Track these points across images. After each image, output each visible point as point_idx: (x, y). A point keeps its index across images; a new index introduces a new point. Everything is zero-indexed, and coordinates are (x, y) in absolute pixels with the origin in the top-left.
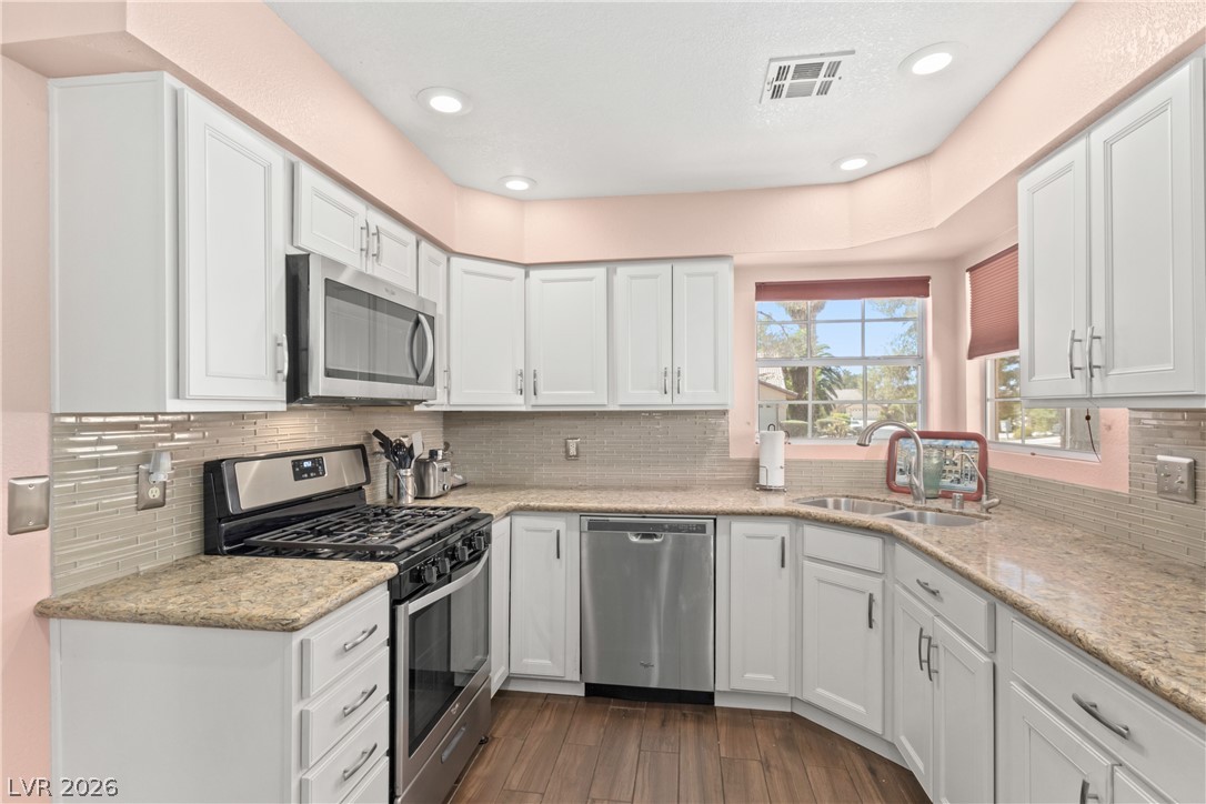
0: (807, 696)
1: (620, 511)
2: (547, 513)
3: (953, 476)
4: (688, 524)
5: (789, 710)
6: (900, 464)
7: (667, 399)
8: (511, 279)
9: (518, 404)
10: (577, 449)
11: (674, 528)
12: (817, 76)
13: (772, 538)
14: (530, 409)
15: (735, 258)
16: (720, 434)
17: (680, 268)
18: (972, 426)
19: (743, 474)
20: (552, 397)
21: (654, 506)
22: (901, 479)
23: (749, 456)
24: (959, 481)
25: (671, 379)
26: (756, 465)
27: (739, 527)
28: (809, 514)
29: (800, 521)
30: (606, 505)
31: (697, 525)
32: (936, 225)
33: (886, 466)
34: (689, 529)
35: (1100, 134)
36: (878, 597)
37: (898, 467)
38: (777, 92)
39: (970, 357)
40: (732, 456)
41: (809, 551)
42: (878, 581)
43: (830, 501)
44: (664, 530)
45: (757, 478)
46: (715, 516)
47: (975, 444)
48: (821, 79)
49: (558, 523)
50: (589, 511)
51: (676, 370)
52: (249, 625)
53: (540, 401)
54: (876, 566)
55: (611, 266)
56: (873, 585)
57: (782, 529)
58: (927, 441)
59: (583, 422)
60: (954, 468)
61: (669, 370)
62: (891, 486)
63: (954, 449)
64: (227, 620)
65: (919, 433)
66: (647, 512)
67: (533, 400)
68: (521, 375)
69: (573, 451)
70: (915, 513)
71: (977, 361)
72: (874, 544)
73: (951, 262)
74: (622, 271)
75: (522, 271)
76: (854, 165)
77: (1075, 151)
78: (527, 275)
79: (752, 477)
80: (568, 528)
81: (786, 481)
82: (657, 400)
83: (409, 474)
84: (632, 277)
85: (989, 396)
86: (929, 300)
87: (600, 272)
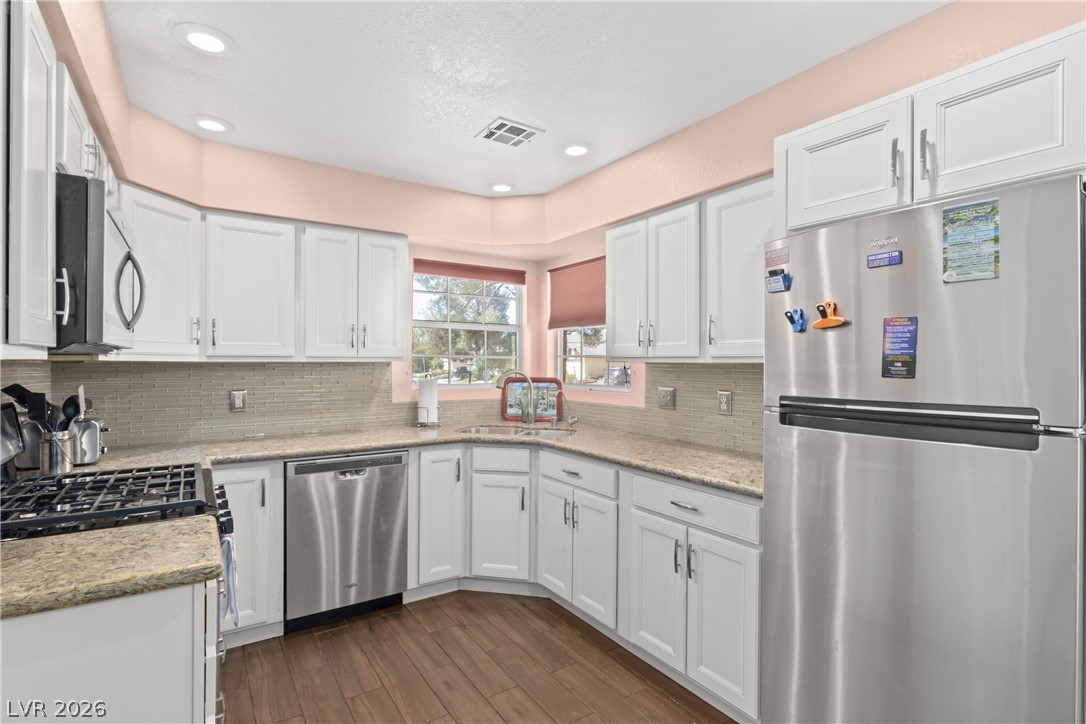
0: (477, 571)
1: (328, 453)
2: (251, 463)
3: (543, 407)
4: (387, 458)
5: (456, 589)
6: (511, 400)
7: (353, 352)
8: (187, 220)
9: (193, 354)
10: (244, 401)
11: (375, 463)
12: (518, 135)
13: (449, 460)
14: (204, 360)
15: (410, 237)
16: (384, 382)
17: (366, 239)
18: (550, 374)
19: (404, 415)
20: (230, 348)
21: (359, 446)
22: (510, 411)
23: (408, 399)
24: (546, 410)
25: (357, 334)
26: (414, 407)
27: (427, 455)
28: (479, 439)
29: (470, 445)
30: (314, 449)
31: (396, 457)
32: (548, 242)
33: (500, 403)
34: (387, 461)
35: (654, 220)
36: (527, 489)
37: (509, 403)
38: (490, 135)
39: (551, 327)
40: (394, 401)
41: (476, 466)
42: (527, 478)
43: (473, 430)
44: (368, 465)
45: (416, 417)
46: (406, 447)
47: (555, 385)
48: (520, 137)
49: (262, 472)
50: (298, 456)
51: (361, 327)
52: (159, 584)
53: (219, 351)
54: (526, 468)
55: (302, 225)
56: (524, 481)
57: (456, 453)
58: (535, 384)
59: (252, 373)
60: (544, 402)
61: (356, 327)
62: (504, 416)
63: (544, 388)
64: (127, 587)
65: (532, 379)
66: (353, 451)
67: (210, 351)
68: (198, 323)
69: (238, 403)
70: (533, 432)
71: (553, 331)
72: (524, 453)
73: (539, 264)
74: (310, 231)
75: (197, 214)
76: (501, 189)
77: (640, 225)
78: (203, 218)
79: (412, 416)
80: (273, 476)
81: (439, 419)
82: (343, 353)
83: (66, 437)
84: (321, 240)
85: (559, 354)
86: (524, 288)
87: (290, 229)
